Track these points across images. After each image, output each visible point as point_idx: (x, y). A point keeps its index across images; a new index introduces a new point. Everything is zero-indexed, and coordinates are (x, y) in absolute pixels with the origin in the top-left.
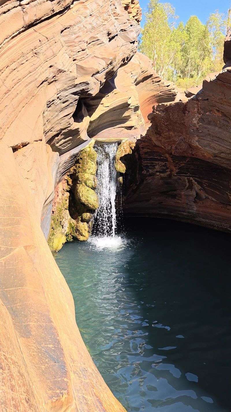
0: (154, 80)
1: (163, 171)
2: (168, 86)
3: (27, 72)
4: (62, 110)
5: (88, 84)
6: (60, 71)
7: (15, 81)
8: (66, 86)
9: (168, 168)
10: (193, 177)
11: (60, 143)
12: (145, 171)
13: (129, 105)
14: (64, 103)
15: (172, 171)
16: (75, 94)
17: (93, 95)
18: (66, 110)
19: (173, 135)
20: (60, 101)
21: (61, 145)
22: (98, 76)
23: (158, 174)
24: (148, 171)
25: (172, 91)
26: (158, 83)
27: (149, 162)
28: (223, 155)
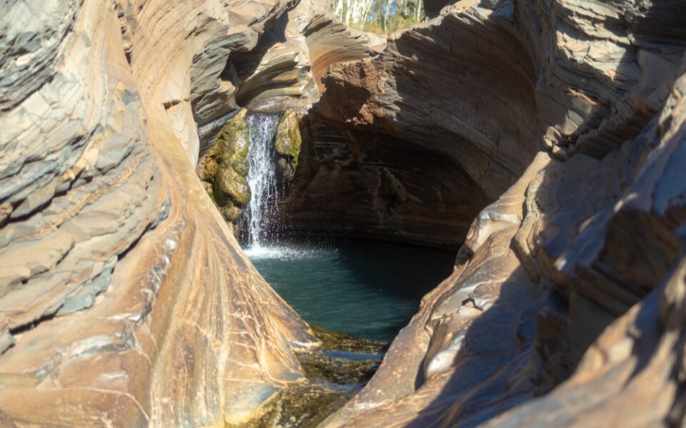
0: (335, 28)
1: (345, 157)
2: (356, 38)
3: (175, 21)
4: (208, 67)
5: (244, 35)
6: (211, 20)
7: (163, 32)
8: (215, 38)
9: (350, 153)
10: (387, 166)
11: (201, 110)
12: (319, 157)
13: (296, 64)
14: (211, 57)
15: (356, 156)
16: (226, 47)
17: (250, 49)
18: (213, 67)
19: (354, 103)
20: (207, 56)
21: (201, 113)
22: (256, 25)
23: (337, 161)
24: (322, 157)
25: (363, 45)
26: (340, 33)
27: (323, 143)
28: (415, 128)
